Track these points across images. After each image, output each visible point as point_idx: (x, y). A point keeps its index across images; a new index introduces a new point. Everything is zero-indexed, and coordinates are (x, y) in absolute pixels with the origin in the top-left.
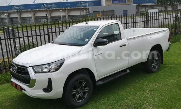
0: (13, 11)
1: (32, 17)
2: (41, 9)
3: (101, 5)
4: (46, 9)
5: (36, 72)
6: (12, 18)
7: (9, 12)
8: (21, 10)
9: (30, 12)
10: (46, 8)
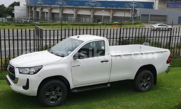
0: (55, 6)
1: (73, 14)
2: (85, 7)
3: (152, 8)
4: (89, 7)
5: (20, 73)
6: (54, 14)
7: (52, 7)
8: (63, 6)
9: (73, 8)
10: (90, 5)
